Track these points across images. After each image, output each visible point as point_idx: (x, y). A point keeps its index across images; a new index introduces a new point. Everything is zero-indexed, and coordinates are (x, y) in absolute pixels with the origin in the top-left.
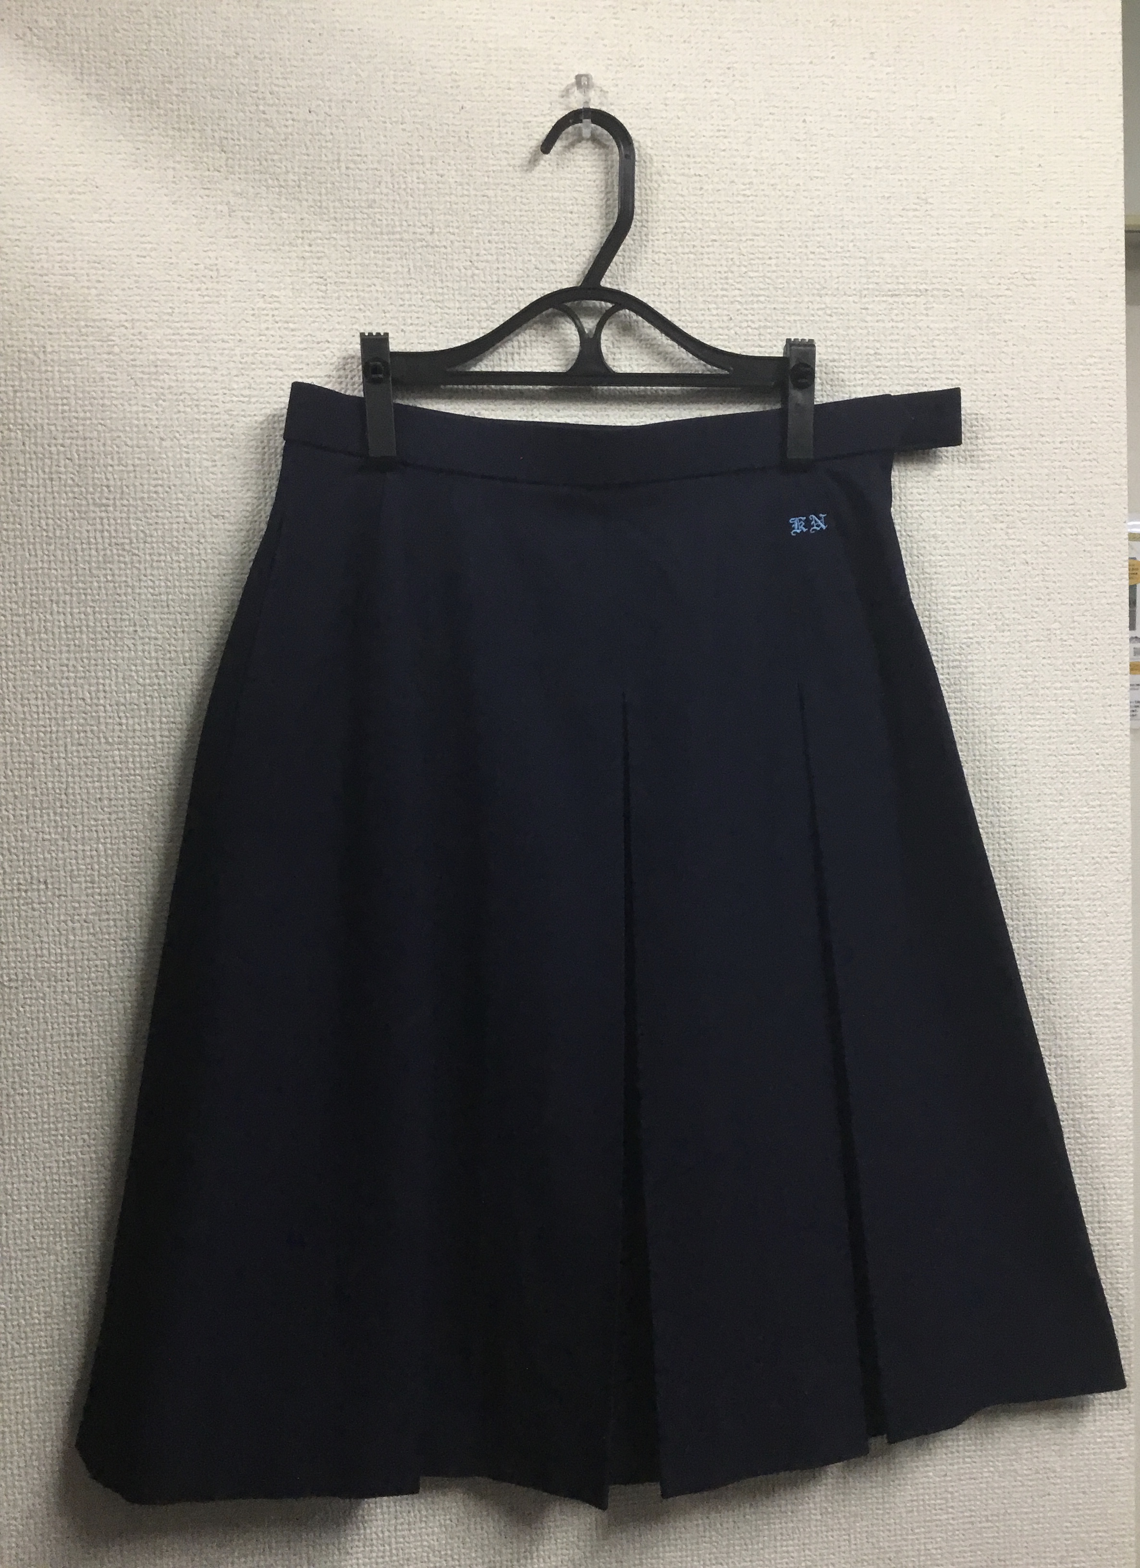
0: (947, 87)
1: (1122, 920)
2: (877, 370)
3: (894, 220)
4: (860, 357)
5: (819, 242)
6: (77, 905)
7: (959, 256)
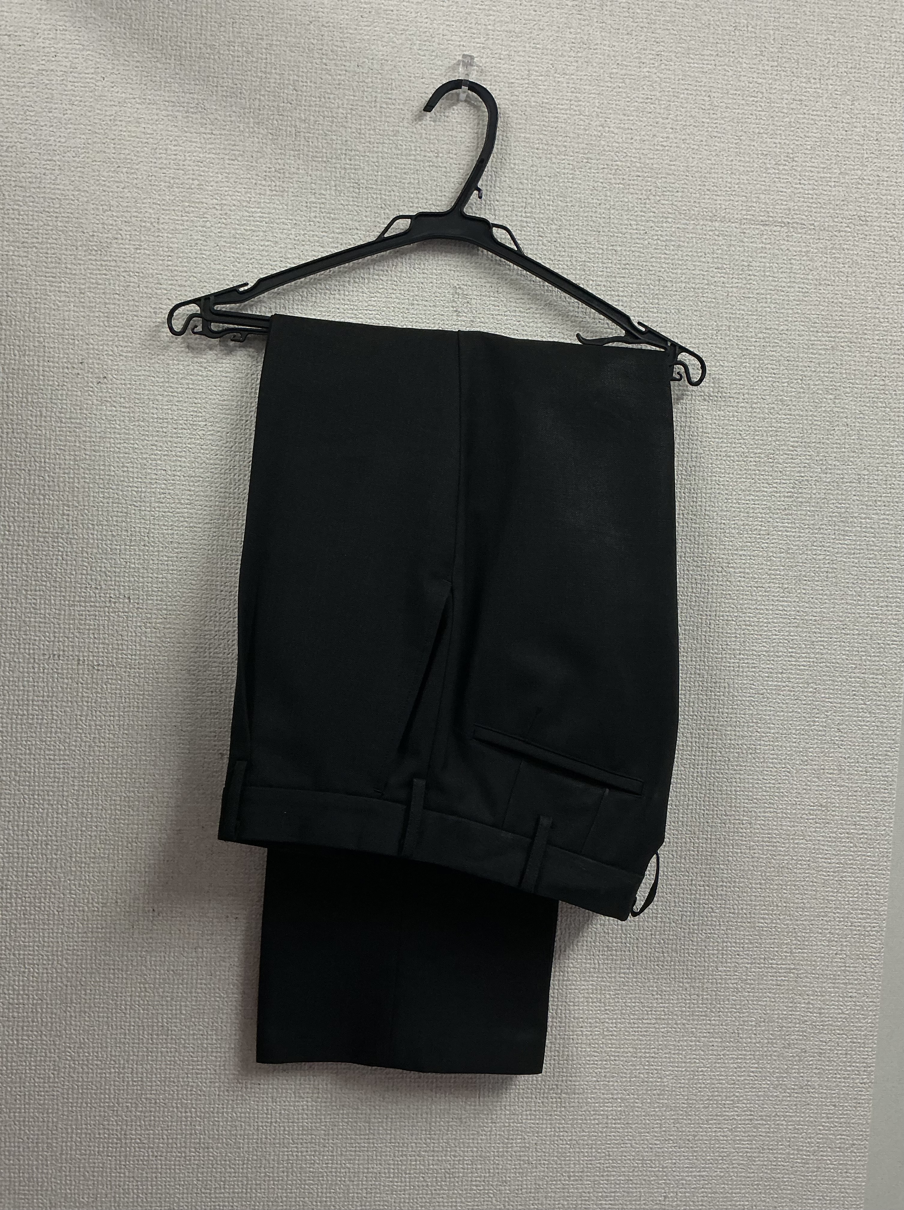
0: (815, 79)
1: (897, 691)
2: (749, 277)
3: (769, 171)
4: (737, 267)
5: (713, 183)
6: (149, 616)
7: (814, 200)
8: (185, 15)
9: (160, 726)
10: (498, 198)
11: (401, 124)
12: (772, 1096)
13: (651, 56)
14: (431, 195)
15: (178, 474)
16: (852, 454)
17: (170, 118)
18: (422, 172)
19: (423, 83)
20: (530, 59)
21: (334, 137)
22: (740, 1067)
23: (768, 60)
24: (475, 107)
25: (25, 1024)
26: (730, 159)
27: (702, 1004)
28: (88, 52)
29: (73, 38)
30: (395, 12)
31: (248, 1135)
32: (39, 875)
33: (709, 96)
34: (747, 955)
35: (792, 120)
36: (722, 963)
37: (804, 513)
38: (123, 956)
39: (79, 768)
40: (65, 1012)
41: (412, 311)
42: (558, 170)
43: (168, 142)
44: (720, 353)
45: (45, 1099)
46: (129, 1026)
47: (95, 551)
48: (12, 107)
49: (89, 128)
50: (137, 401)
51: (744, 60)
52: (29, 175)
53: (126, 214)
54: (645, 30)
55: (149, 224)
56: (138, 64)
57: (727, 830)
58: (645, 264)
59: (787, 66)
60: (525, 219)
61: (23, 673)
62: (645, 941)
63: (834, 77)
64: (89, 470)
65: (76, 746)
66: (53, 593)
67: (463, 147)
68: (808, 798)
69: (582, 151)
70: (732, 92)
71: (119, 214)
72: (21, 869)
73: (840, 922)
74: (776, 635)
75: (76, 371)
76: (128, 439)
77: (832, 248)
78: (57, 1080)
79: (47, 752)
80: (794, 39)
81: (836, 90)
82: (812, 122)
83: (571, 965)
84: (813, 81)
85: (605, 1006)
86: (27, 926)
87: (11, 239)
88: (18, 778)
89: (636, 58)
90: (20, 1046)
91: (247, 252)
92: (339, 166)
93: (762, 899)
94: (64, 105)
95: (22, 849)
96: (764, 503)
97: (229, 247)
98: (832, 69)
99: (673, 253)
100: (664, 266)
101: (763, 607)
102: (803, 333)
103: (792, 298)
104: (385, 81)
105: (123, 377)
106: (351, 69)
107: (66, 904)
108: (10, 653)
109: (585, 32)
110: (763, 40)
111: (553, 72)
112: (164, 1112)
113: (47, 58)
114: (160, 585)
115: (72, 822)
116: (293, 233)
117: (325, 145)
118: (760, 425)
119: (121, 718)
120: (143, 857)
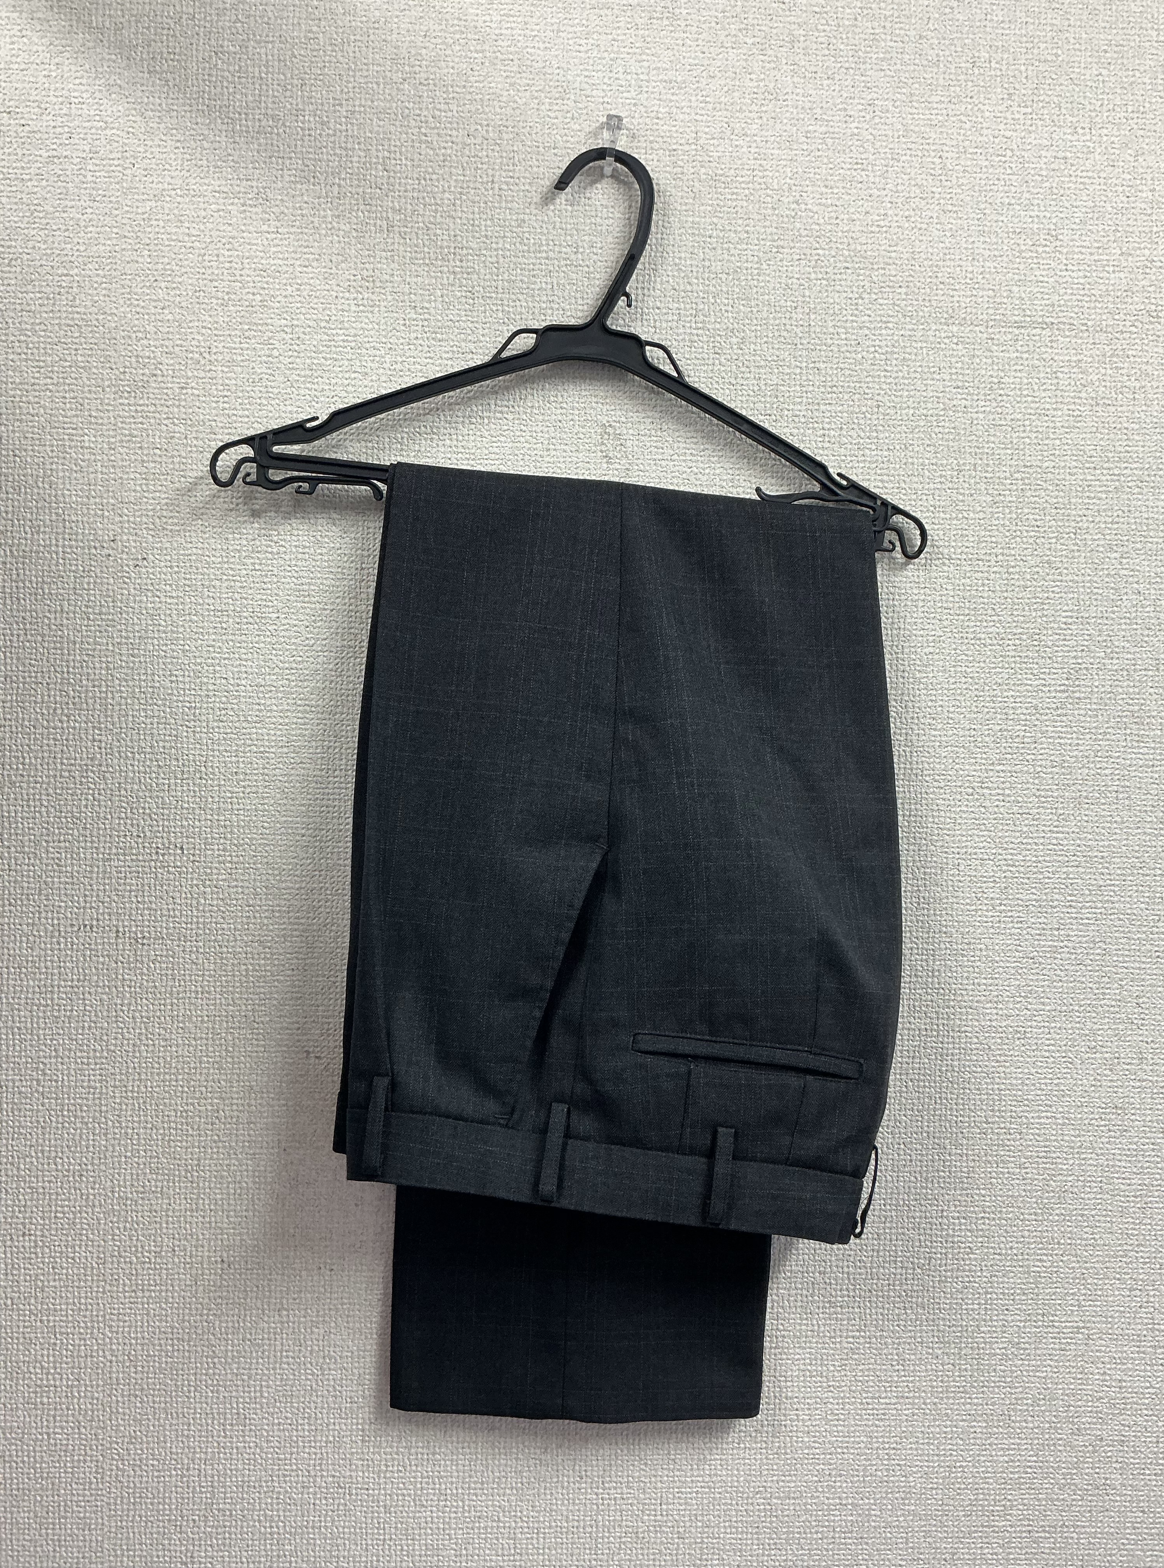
8: (239, 77)
9: (227, 1017)
10: (658, 304)
11: (528, 211)
12: (1058, 1499)
13: (861, 107)
14: (570, 304)
15: (243, 682)
16: (1146, 632)
17: (221, 213)
18: (556, 274)
19: (556, 155)
20: (698, 117)
21: (438, 231)
22: (1012, 1461)
23: (1019, 106)
24: (625, 183)
25: (58, 1413)
26: (971, 240)
27: (960, 1376)
28: (114, 131)
29: (92, 113)
30: (516, 62)
31: (354, 1556)
32: (71, 1216)
33: (940, 157)
34: (1019, 1309)
35: (1054, 185)
36: (985, 1320)
37: (1082, 712)
38: (184, 1321)
39: (121, 1074)
40: (109, 1396)
41: (547, 459)
42: (739, 264)
43: (220, 245)
44: (963, 501)
45: (85, 1512)
46: (194, 1413)
47: (136, 787)
48: (15, 207)
49: (115, 230)
50: (187, 589)
51: (987, 107)
52: (38, 295)
53: (166, 343)
54: (852, 71)
55: (197, 356)
56: (178, 144)
57: (989, 1142)
58: (858, 385)
59: (1046, 112)
60: (695, 332)
61: (45, 950)
62: (880, 1294)
63: (1110, 126)
64: (126, 681)
65: (115, 1045)
66: (83, 845)
67: (610, 239)
68: (1099, 1098)
69: (769, 237)
70: (971, 150)
71: (157, 343)
72: (47, 1209)
73: (1146, 1263)
74: (1049, 878)
75: (106, 551)
76: (177, 639)
77: (1112, 356)
78: (100, 1486)
79: (78, 1054)
80: (1054, 76)
81: (1113, 143)
82: (1082, 187)
83: (781, 1327)
84: (1081, 131)
85: (828, 1381)
86: (57, 1283)
87: (18, 380)
88: (41, 1089)
89: (840, 110)
90: (52, 1441)
91: (327, 387)
92: (446, 269)
93: (1039, 1234)
94: (82, 202)
95: (49, 1182)
96: (1029, 700)
97: (304, 382)
98: (1106, 114)
99: (895, 369)
100: (884, 387)
101: (1030, 841)
102: (1075, 470)
103: (1058, 424)
104: (504, 154)
105: (168, 558)
106: (460, 139)
107: (108, 1254)
108: (28, 924)
109: (771, 77)
110: (1011, 80)
111: (729, 133)
112: (242, 1527)
113: (58, 141)
114: (222, 830)
115: (113, 1146)
116: (388, 360)
117: (427, 243)
118: (1020, 595)
119: (175, 1007)
120: (208, 1190)
